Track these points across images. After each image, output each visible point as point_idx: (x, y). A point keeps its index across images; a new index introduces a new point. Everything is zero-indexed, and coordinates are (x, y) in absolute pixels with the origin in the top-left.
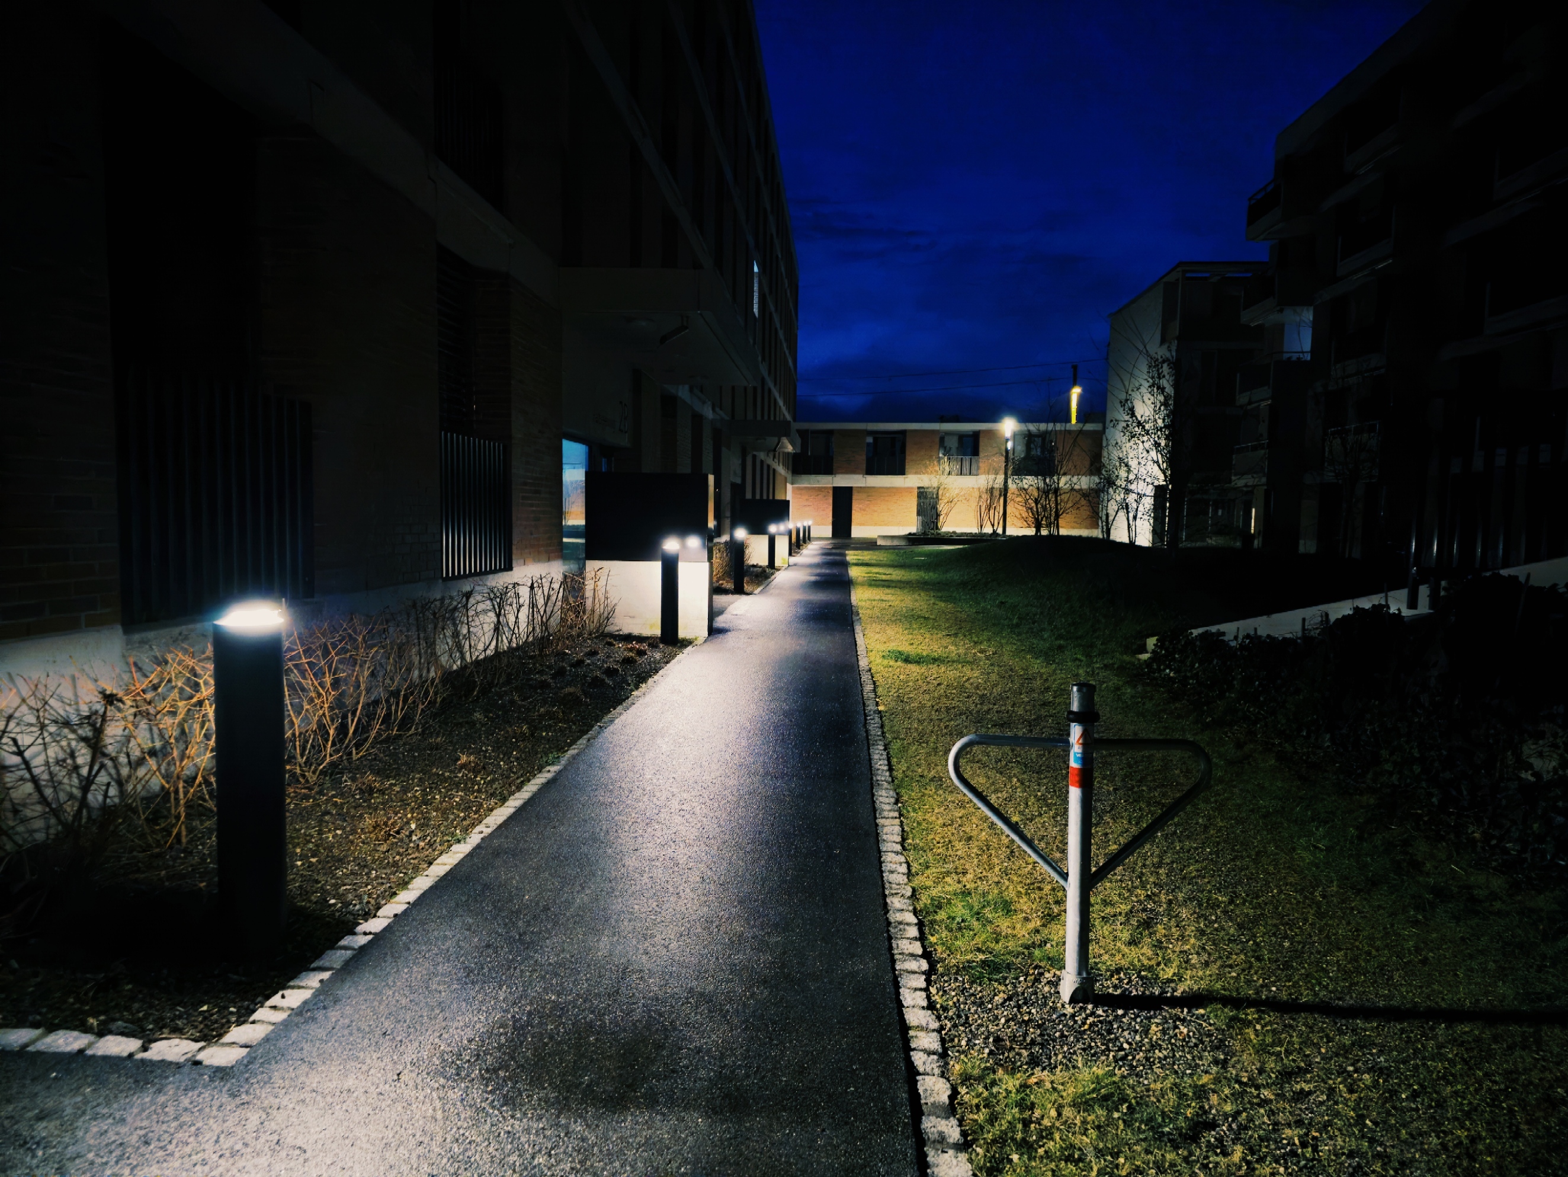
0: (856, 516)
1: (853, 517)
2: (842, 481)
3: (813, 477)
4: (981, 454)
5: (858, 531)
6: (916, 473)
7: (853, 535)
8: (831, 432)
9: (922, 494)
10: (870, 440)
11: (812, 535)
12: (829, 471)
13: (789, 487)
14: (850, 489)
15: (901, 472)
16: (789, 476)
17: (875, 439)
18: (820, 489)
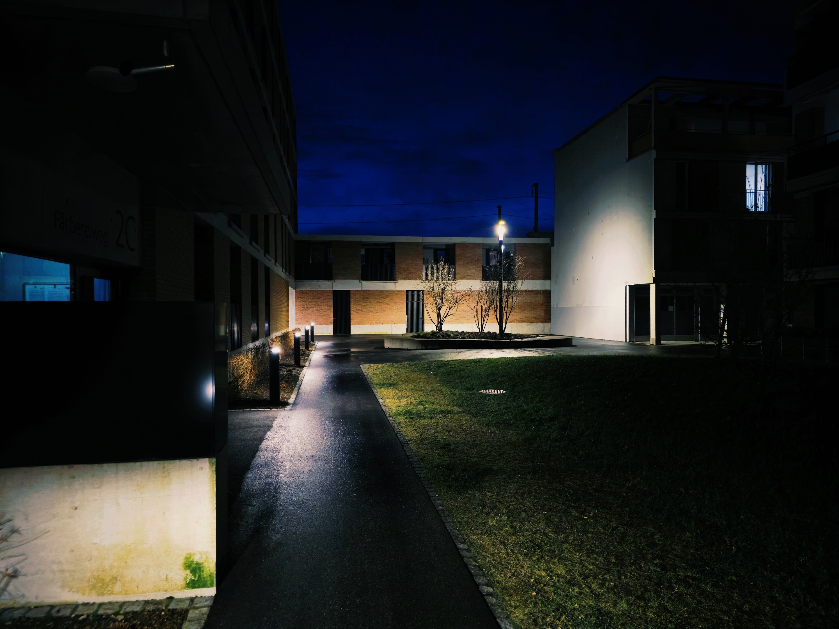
0: (354, 316)
1: (352, 316)
2: (341, 285)
3: (315, 282)
4: (457, 263)
5: (356, 330)
6: (405, 279)
7: (352, 333)
8: (329, 244)
9: (410, 294)
10: (363, 252)
11: (315, 333)
12: (329, 277)
13: (292, 292)
14: (349, 292)
15: (392, 278)
16: (291, 281)
17: (367, 251)
18: (322, 293)
